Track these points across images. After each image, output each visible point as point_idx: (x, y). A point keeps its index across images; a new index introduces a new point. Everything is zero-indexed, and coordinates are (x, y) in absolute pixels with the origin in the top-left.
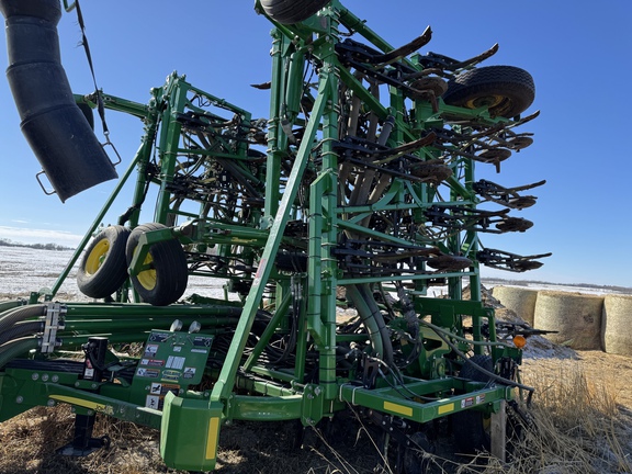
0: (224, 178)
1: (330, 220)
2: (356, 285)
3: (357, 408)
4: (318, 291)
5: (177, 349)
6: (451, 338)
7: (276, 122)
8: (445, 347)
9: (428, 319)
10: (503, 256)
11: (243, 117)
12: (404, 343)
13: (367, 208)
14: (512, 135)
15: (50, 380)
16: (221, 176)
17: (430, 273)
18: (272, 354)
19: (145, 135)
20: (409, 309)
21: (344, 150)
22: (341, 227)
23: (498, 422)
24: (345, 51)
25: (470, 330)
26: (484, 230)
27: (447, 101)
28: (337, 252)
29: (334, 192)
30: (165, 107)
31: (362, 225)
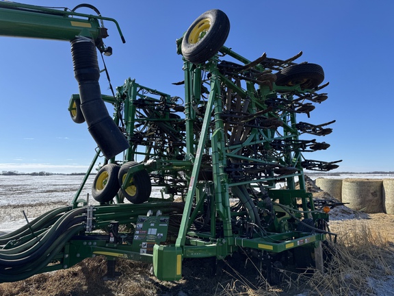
0: (159, 132)
1: (222, 154)
2: (238, 186)
3: (245, 249)
4: (220, 191)
5: (152, 225)
6: (290, 210)
7: (189, 104)
8: (287, 215)
9: (277, 201)
10: (316, 163)
11: (166, 98)
12: (265, 215)
13: (240, 146)
14: (316, 95)
15: (92, 244)
16: (157, 131)
17: (276, 177)
18: (197, 225)
19: (115, 112)
20: (267, 197)
21: (226, 117)
22: (228, 157)
23: (319, 253)
24: (222, 67)
25: (301, 206)
26: (303, 151)
27: (277, 84)
28: (227, 170)
29: (223, 139)
30: (125, 96)
31: (238, 154)
